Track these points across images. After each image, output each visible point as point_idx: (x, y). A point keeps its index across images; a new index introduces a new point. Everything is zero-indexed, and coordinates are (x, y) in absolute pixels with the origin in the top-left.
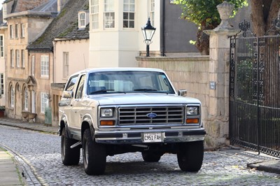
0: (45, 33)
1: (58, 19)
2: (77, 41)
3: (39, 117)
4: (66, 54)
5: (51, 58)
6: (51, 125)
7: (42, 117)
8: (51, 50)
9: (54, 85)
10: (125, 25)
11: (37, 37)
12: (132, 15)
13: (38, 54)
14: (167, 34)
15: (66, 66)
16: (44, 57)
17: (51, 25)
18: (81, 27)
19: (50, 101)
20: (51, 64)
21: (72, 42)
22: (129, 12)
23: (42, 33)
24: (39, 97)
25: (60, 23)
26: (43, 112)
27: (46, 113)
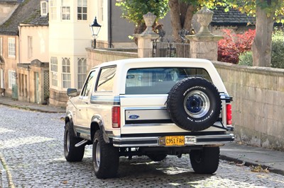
0: (11, 17)
1: (23, 5)
2: (40, 27)
3: (7, 91)
4: (30, 38)
5: (17, 40)
6: (17, 100)
7: (9, 92)
8: (17, 34)
9: (20, 65)
10: (79, 17)
11: (4, 21)
12: (85, 9)
13: (5, 37)
14: (113, 27)
15: (30, 48)
16: (11, 39)
17: (16, 10)
18: (43, 14)
19: (17, 79)
20: (17, 45)
21: (35, 27)
22: (82, 6)
23: (9, 17)
24: (7, 75)
25: (25, 9)
26: (10, 87)
27: (13, 89)
